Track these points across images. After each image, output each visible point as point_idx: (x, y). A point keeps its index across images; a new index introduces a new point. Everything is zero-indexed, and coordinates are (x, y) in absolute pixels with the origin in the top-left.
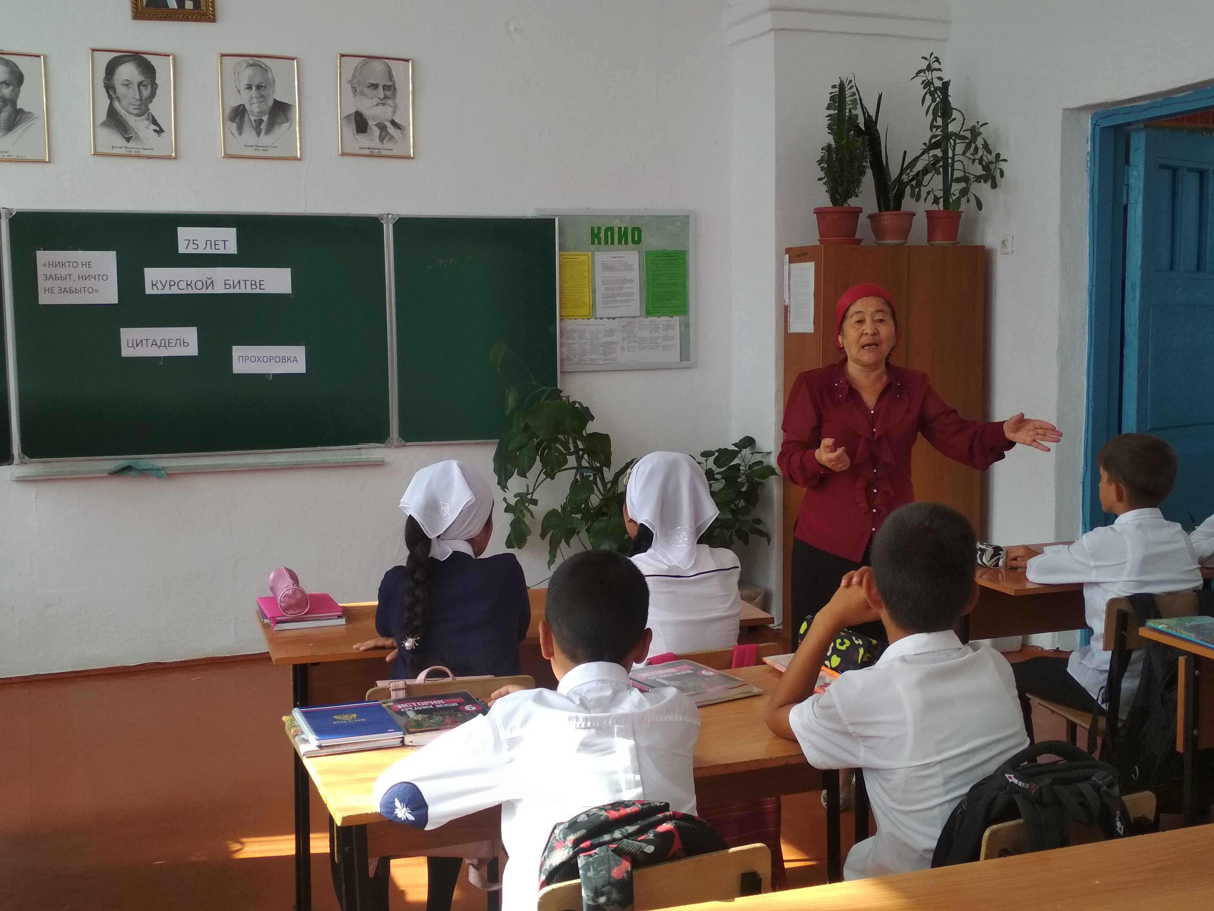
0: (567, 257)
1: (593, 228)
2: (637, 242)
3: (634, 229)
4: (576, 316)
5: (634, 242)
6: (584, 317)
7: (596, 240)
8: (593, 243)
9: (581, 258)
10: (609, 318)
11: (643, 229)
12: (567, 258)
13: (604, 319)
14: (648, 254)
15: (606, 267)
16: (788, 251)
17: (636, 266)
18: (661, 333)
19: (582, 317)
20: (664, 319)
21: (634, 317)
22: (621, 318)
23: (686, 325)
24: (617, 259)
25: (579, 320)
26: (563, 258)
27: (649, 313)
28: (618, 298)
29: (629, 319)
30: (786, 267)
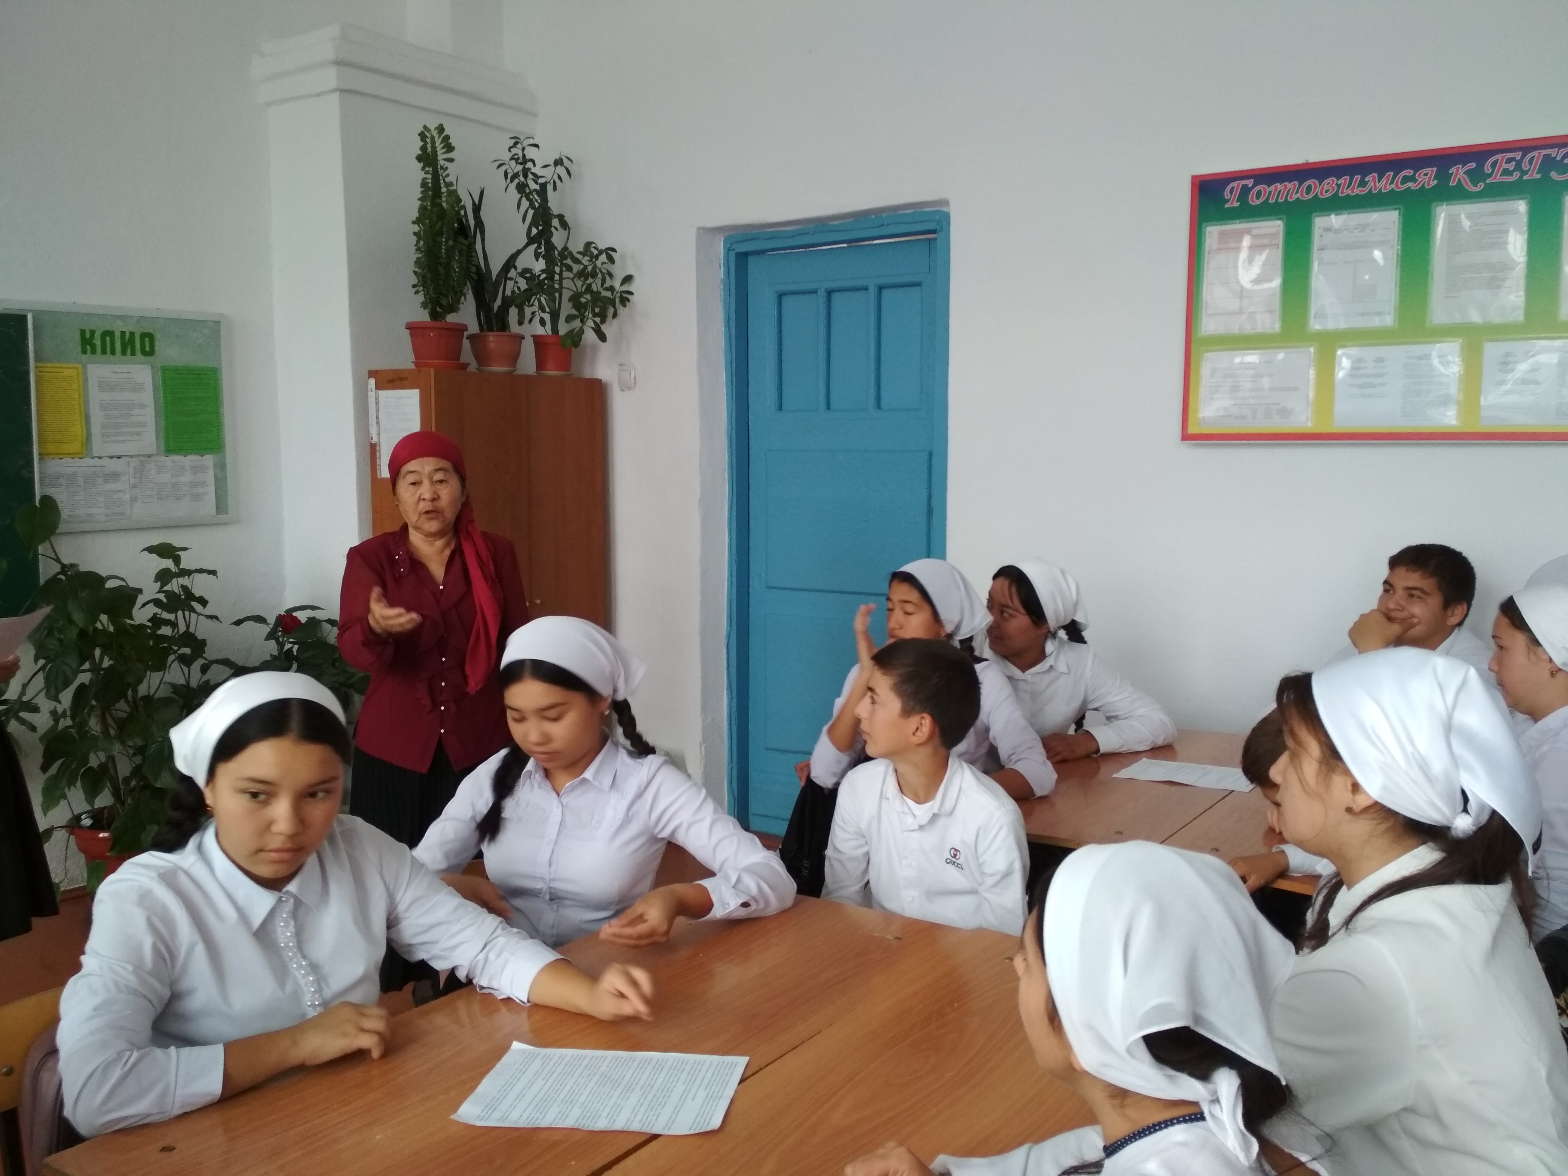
0: (46, 370)
1: (83, 332)
2: (149, 353)
3: (144, 336)
4: (62, 454)
5: (145, 353)
6: (73, 456)
7: (88, 347)
8: (84, 352)
9: (67, 372)
10: (111, 457)
11: (157, 336)
12: (46, 372)
13: (105, 458)
14: (164, 369)
15: (105, 386)
16: (372, 374)
17: (149, 386)
18: (187, 478)
19: (71, 456)
20: (193, 458)
21: (149, 456)
22: (131, 456)
23: (221, 467)
24: (120, 375)
25: (67, 460)
26: (40, 372)
27: (169, 451)
28: (125, 430)
29: (143, 458)
30: (372, 394)
